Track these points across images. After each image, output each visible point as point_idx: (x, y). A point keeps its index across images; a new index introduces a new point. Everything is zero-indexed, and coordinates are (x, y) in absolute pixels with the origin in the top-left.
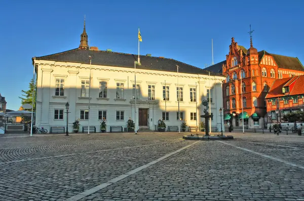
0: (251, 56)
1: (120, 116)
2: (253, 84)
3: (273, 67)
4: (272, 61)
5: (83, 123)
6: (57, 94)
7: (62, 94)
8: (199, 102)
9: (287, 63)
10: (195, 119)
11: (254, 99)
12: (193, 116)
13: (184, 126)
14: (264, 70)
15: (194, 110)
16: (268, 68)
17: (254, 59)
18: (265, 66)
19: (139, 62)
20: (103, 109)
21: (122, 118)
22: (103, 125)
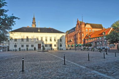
0: (82, 25)
1: (32, 46)
2: (83, 34)
3: (90, 28)
4: (90, 26)
5: (22, 48)
6: (15, 41)
7: (16, 41)
8: (57, 41)
9: (97, 26)
10: (56, 46)
11: (83, 39)
12: (55, 46)
13: (51, 48)
14: (87, 29)
15: (55, 44)
16: (88, 29)
17: (83, 26)
18: (87, 28)
19: (39, 31)
20: (27, 44)
21: (33, 47)
22: (27, 49)
